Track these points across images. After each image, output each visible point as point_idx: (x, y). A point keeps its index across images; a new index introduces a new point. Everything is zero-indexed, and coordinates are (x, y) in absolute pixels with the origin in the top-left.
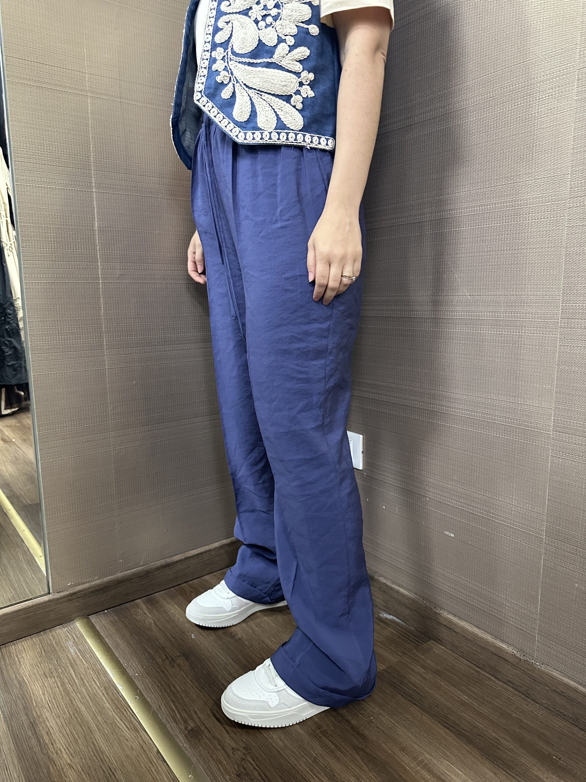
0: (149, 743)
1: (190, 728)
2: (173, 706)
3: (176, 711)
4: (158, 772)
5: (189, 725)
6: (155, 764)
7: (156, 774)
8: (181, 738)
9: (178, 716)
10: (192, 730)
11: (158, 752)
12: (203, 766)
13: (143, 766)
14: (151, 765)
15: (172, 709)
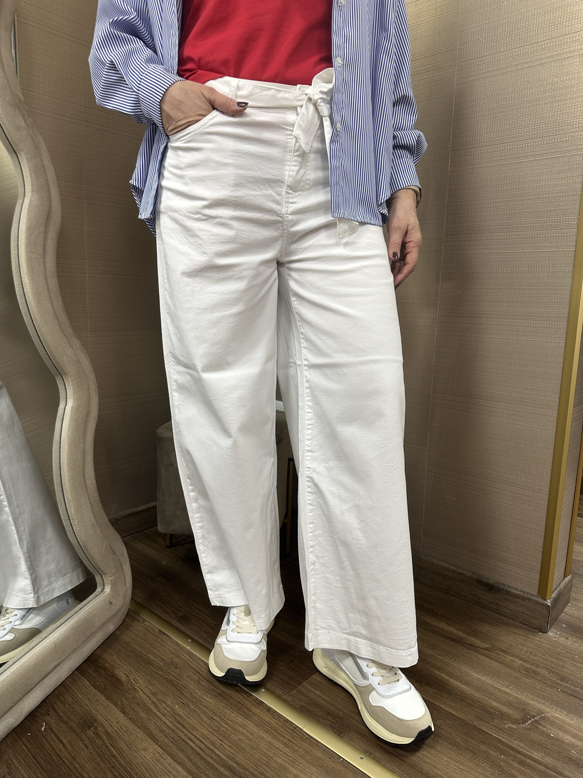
0: (151, 627)
1: (179, 616)
2: (162, 605)
3: (165, 608)
4: (164, 641)
5: (178, 614)
6: (159, 637)
7: (162, 643)
8: (174, 622)
9: (168, 610)
10: (181, 617)
11: (160, 630)
12: (196, 635)
13: (150, 639)
14: (156, 638)
15: (161, 607)
